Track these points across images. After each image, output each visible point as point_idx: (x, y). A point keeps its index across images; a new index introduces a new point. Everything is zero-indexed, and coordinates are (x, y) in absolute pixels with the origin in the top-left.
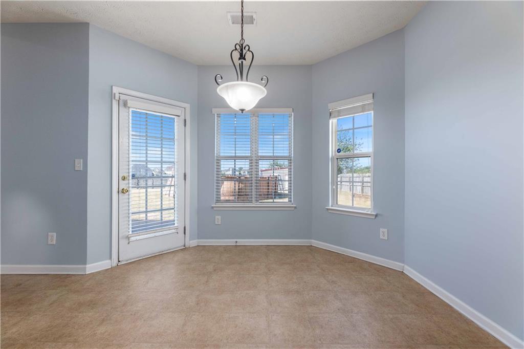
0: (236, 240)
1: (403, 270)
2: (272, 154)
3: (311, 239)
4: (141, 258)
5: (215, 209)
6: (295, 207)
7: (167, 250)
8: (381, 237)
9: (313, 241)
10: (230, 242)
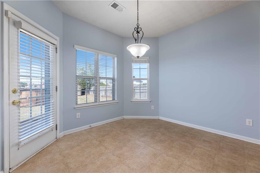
0: (90, 125)
1: (159, 118)
2: (105, 76)
3: (123, 116)
4: (29, 158)
5: (76, 109)
6: (118, 102)
7: (46, 145)
8: (152, 109)
9: (124, 116)
10: (87, 127)
